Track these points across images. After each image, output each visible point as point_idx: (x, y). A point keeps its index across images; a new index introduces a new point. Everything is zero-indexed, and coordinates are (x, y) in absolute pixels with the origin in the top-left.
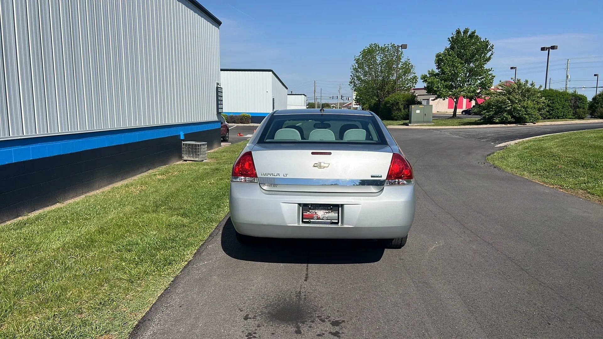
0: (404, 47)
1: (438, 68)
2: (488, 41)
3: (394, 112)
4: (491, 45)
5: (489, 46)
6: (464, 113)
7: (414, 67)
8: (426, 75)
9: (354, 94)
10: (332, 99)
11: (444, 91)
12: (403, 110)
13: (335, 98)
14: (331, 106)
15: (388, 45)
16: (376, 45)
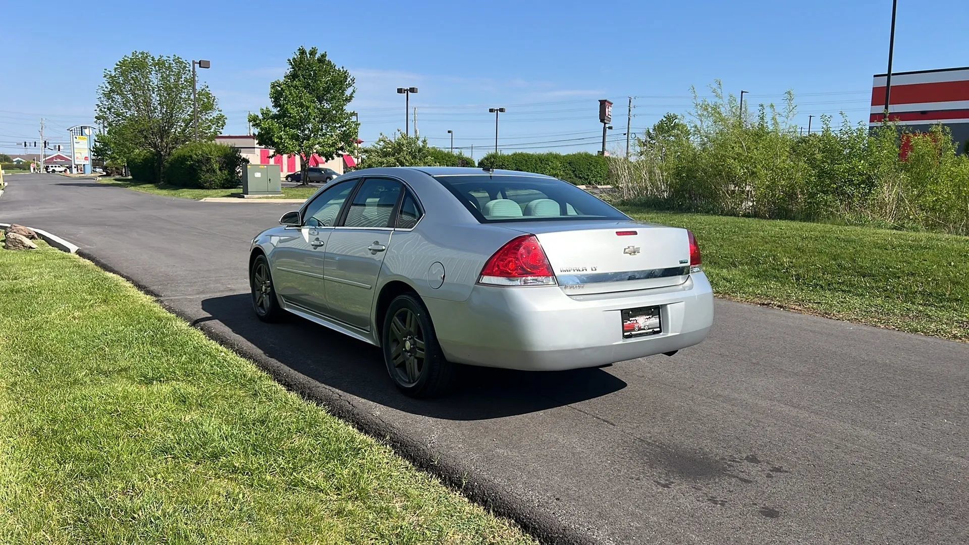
0: (204, 64)
1: (275, 106)
2: (347, 71)
3: (203, 176)
4: (351, 77)
5: (349, 79)
6: (289, 179)
7: (217, 100)
8: (257, 116)
9: (74, 139)
10: (24, 147)
11: (289, 143)
12: (218, 172)
13: (30, 146)
14: (14, 160)
15: (167, 58)
16: (145, 56)
